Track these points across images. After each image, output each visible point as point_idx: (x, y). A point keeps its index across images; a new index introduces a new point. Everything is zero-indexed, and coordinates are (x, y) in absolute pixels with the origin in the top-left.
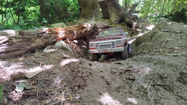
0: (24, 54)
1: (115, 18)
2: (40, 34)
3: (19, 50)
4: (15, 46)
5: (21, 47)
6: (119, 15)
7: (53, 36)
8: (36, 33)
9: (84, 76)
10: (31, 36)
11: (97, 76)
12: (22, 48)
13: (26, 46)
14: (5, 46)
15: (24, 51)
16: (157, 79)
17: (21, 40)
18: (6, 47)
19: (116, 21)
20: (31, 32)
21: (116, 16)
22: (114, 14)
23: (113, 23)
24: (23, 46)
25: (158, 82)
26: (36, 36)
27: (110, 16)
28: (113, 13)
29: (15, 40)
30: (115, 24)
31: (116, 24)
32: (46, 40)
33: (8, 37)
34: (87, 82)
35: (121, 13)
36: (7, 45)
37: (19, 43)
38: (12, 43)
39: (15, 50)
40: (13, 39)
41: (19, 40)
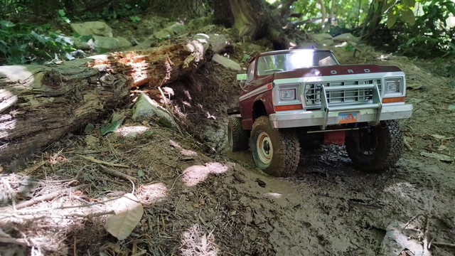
0: (57, 141)
1: (245, 26)
2: (94, 76)
3: (47, 129)
4: (34, 120)
5: (51, 120)
6: (256, 20)
7: (123, 80)
8: (84, 75)
9: (259, 222)
10: (74, 84)
11: (293, 221)
12: (55, 125)
13: (65, 118)
14: (8, 120)
15: (59, 132)
16: (436, 230)
17: (52, 99)
18: (12, 125)
19: (247, 34)
20: (72, 71)
21: (249, 19)
22: (245, 15)
23: (242, 38)
24: (55, 119)
25: (438, 237)
26: (85, 83)
27: (233, 19)
28: (242, 11)
29: (34, 103)
30: (246, 41)
31: (248, 41)
32: (108, 95)
33: (13, 92)
34: (271, 241)
35: (262, 14)
36: (13, 118)
37: (46, 111)
38: (28, 111)
39: (34, 133)
40: (28, 97)
41: (45, 100)
